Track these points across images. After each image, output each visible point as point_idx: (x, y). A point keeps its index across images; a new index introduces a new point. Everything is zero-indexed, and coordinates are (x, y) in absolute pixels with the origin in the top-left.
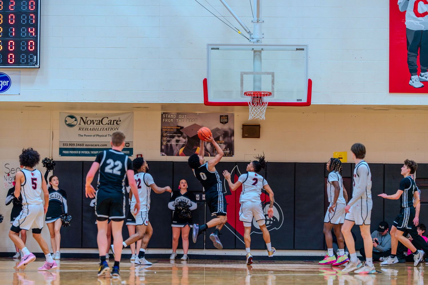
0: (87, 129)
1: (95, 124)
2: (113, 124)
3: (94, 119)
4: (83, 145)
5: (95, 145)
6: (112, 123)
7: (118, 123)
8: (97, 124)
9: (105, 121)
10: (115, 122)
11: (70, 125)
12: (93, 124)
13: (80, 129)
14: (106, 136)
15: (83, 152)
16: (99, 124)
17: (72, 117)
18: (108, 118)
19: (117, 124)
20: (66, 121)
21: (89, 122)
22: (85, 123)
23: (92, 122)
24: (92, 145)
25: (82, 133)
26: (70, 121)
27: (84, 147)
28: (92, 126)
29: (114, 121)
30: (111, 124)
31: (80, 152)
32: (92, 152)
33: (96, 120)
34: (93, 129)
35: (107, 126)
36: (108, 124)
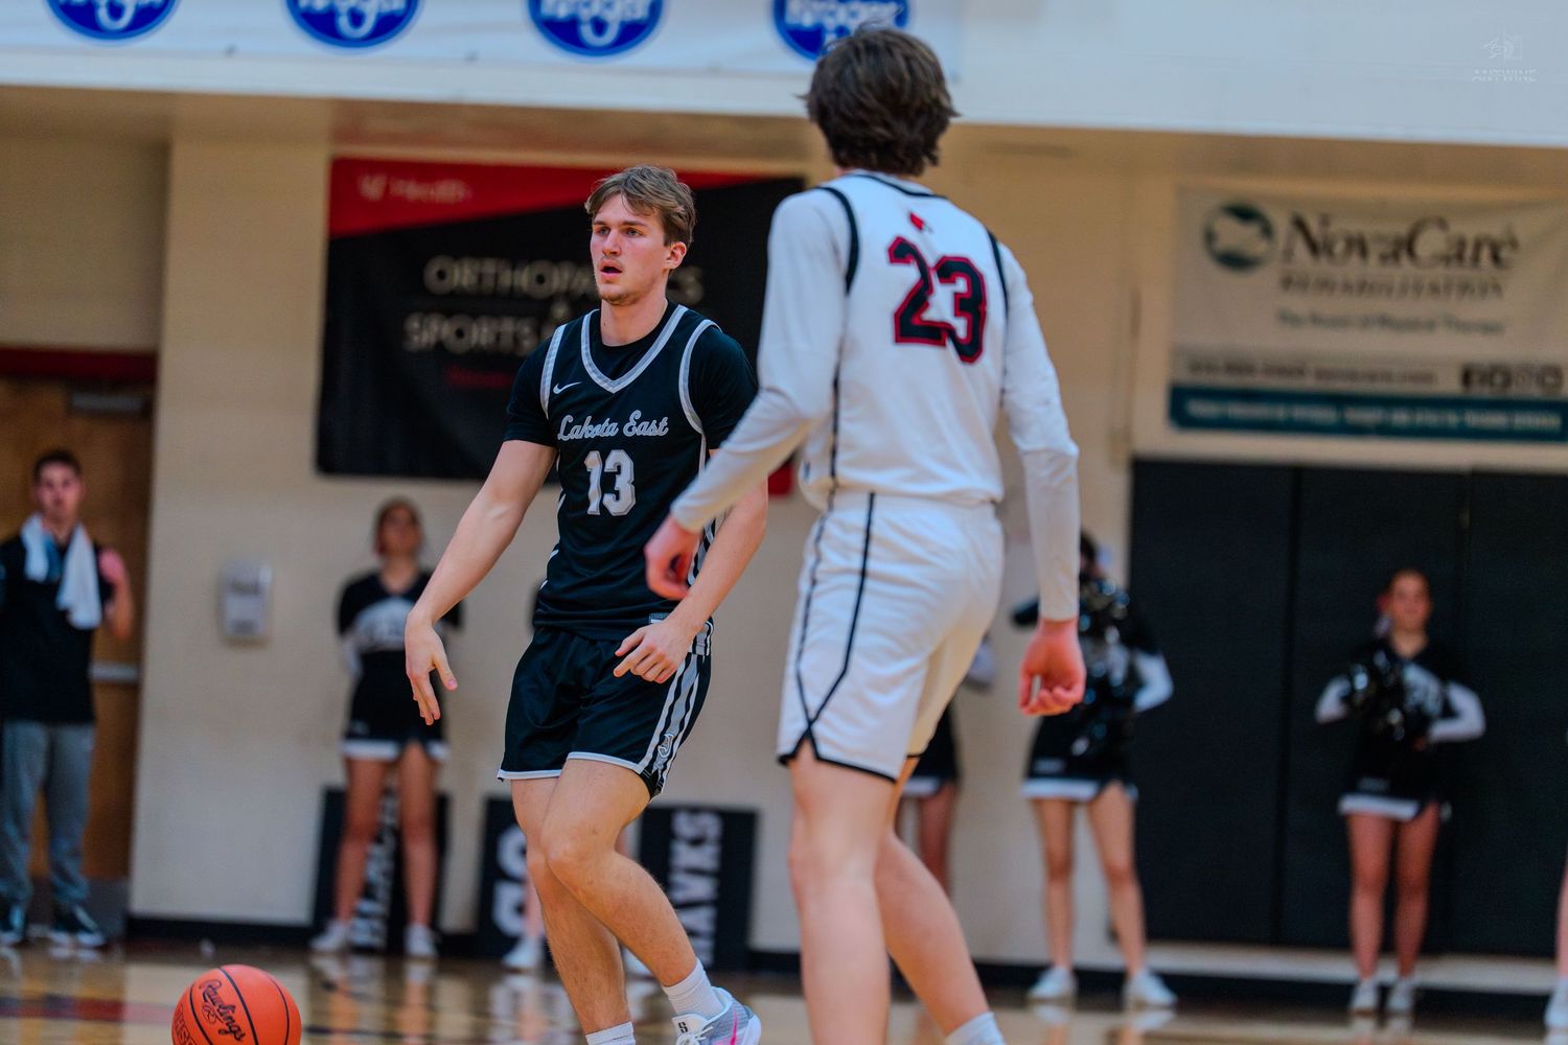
0: (1326, 285)
1: (1373, 259)
2: (1476, 259)
3: (1367, 229)
4: (1299, 371)
5: (1372, 377)
6: (1469, 252)
7: (1504, 254)
8: (1383, 258)
9: (1431, 243)
10: (1485, 253)
11: (1235, 261)
12: (1364, 252)
13: (1287, 283)
14: (1430, 326)
15: (1300, 413)
16: (1396, 256)
17: (1244, 213)
18: (1442, 224)
19: (1496, 258)
20: (1210, 237)
21: (1339, 247)
22: (1313, 247)
23: (1359, 246)
24: (1352, 375)
25: (1298, 303)
26: (1235, 235)
27: (1309, 383)
28: (1353, 269)
29: (1478, 246)
30: (1460, 257)
31: (1280, 412)
32: (1356, 415)
33: (1380, 239)
34: (1364, 287)
35: (1440, 273)
36: (1446, 260)
